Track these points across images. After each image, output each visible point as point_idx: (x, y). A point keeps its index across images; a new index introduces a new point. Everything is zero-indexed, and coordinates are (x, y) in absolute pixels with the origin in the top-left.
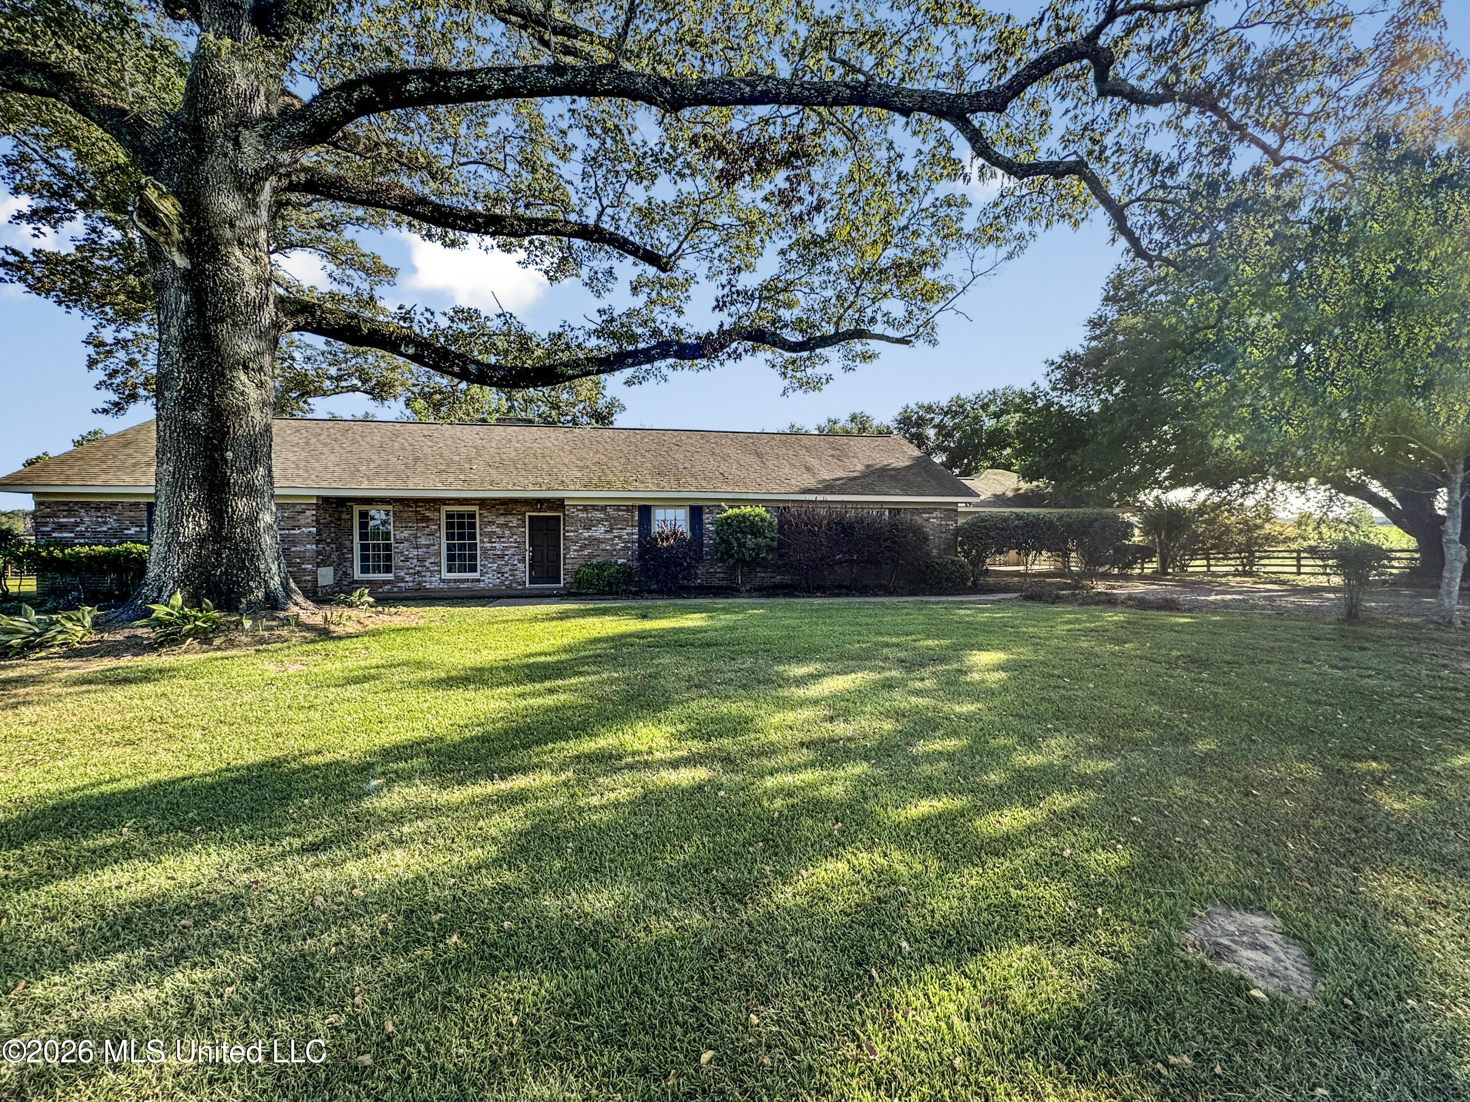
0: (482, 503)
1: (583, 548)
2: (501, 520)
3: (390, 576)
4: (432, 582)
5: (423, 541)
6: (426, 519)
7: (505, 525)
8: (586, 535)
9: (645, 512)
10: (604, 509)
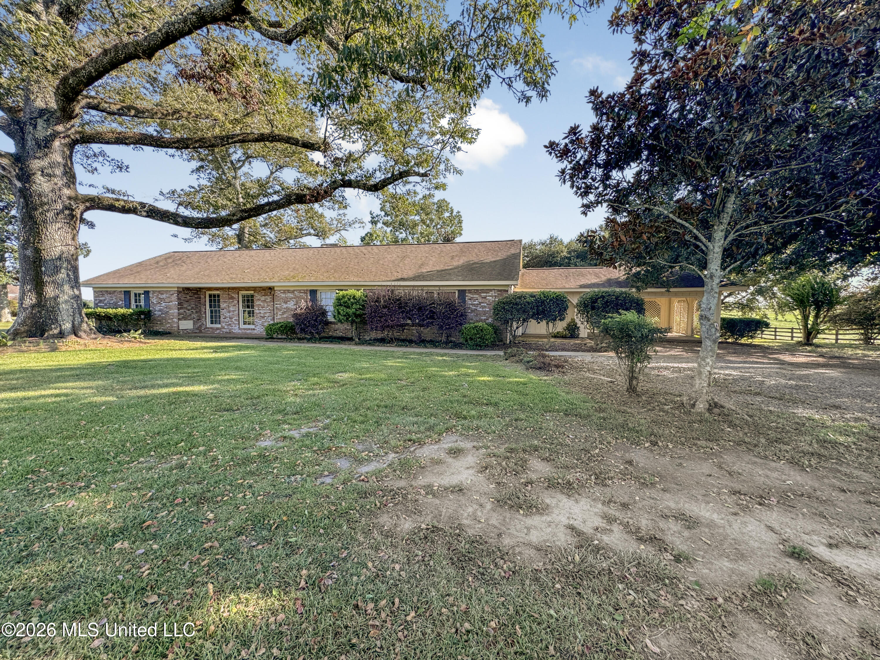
0: (255, 289)
1: (284, 313)
2: (263, 298)
3: (219, 326)
4: (236, 330)
5: (231, 309)
6: (232, 298)
7: (265, 301)
8: (285, 306)
9: (313, 293)
10: (293, 292)
